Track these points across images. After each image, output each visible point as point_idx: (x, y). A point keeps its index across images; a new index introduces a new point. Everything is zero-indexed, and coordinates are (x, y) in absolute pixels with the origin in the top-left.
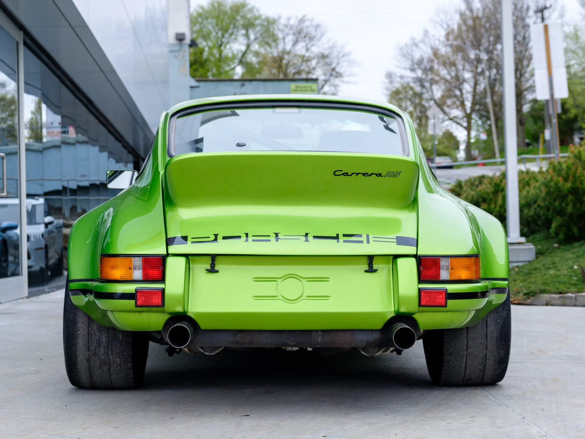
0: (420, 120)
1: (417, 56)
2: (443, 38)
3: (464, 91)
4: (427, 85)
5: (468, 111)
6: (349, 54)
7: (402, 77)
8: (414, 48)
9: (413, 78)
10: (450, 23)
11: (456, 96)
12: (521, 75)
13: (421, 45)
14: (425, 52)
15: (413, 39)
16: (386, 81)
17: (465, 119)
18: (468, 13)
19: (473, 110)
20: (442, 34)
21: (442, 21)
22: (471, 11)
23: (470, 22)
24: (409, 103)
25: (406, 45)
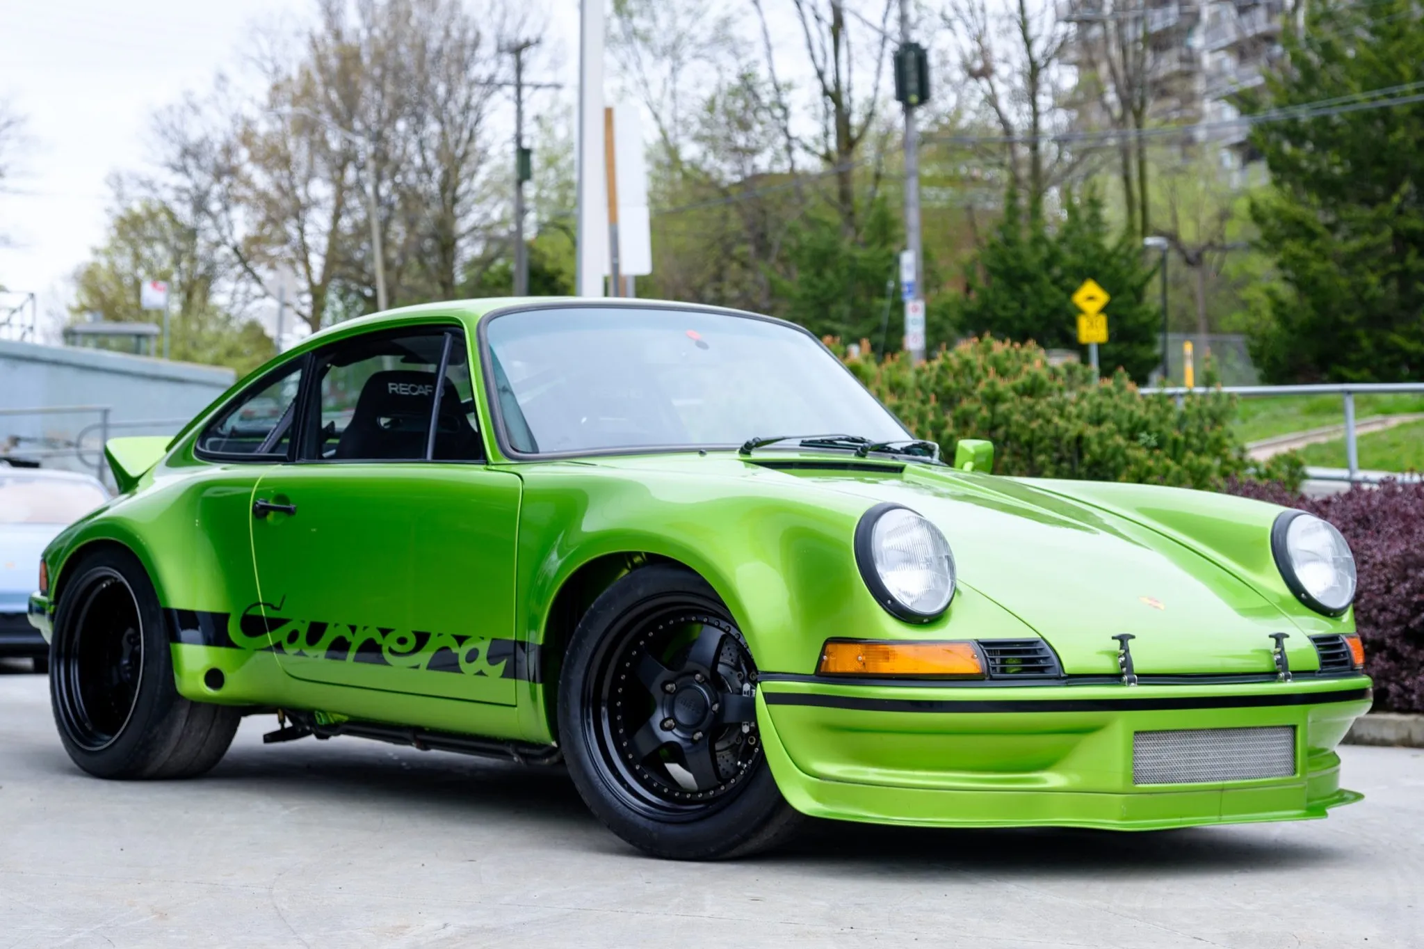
0: (189, 295)
1: (194, 134)
2: (263, 99)
3: (308, 228)
4: (215, 206)
5: (317, 278)
6: (23, 120)
7: (149, 184)
8: (189, 114)
9: (180, 190)
10: (281, 62)
11: (285, 240)
12: (455, 200)
13: (207, 110)
14: (215, 129)
15: (188, 94)
16: (110, 193)
17: (307, 298)
18: (330, 41)
19: (327, 276)
20: (261, 88)
21: (263, 57)
22: (338, 35)
23: (334, 63)
24: (159, 248)
25: (170, 108)
